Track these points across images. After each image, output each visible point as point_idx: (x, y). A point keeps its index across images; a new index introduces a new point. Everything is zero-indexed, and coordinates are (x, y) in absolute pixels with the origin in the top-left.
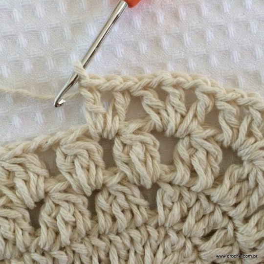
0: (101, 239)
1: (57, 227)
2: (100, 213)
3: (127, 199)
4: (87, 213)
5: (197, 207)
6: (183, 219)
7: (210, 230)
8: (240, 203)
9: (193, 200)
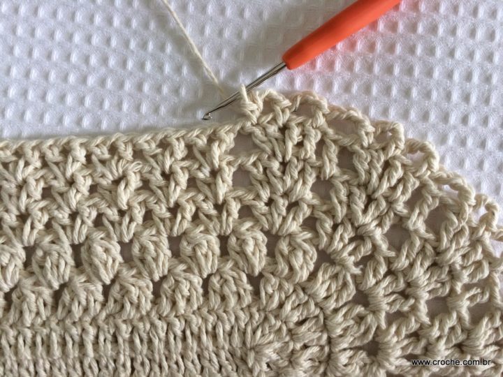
0: (210, 314)
1: (175, 298)
2: (211, 292)
3: (236, 284)
4: (201, 291)
5: (294, 297)
6: (281, 305)
7: (304, 317)
8: (330, 296)
9: (291, 291)
